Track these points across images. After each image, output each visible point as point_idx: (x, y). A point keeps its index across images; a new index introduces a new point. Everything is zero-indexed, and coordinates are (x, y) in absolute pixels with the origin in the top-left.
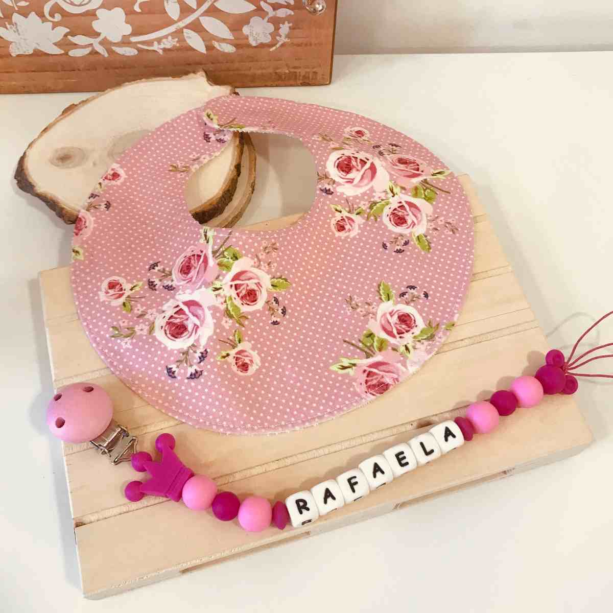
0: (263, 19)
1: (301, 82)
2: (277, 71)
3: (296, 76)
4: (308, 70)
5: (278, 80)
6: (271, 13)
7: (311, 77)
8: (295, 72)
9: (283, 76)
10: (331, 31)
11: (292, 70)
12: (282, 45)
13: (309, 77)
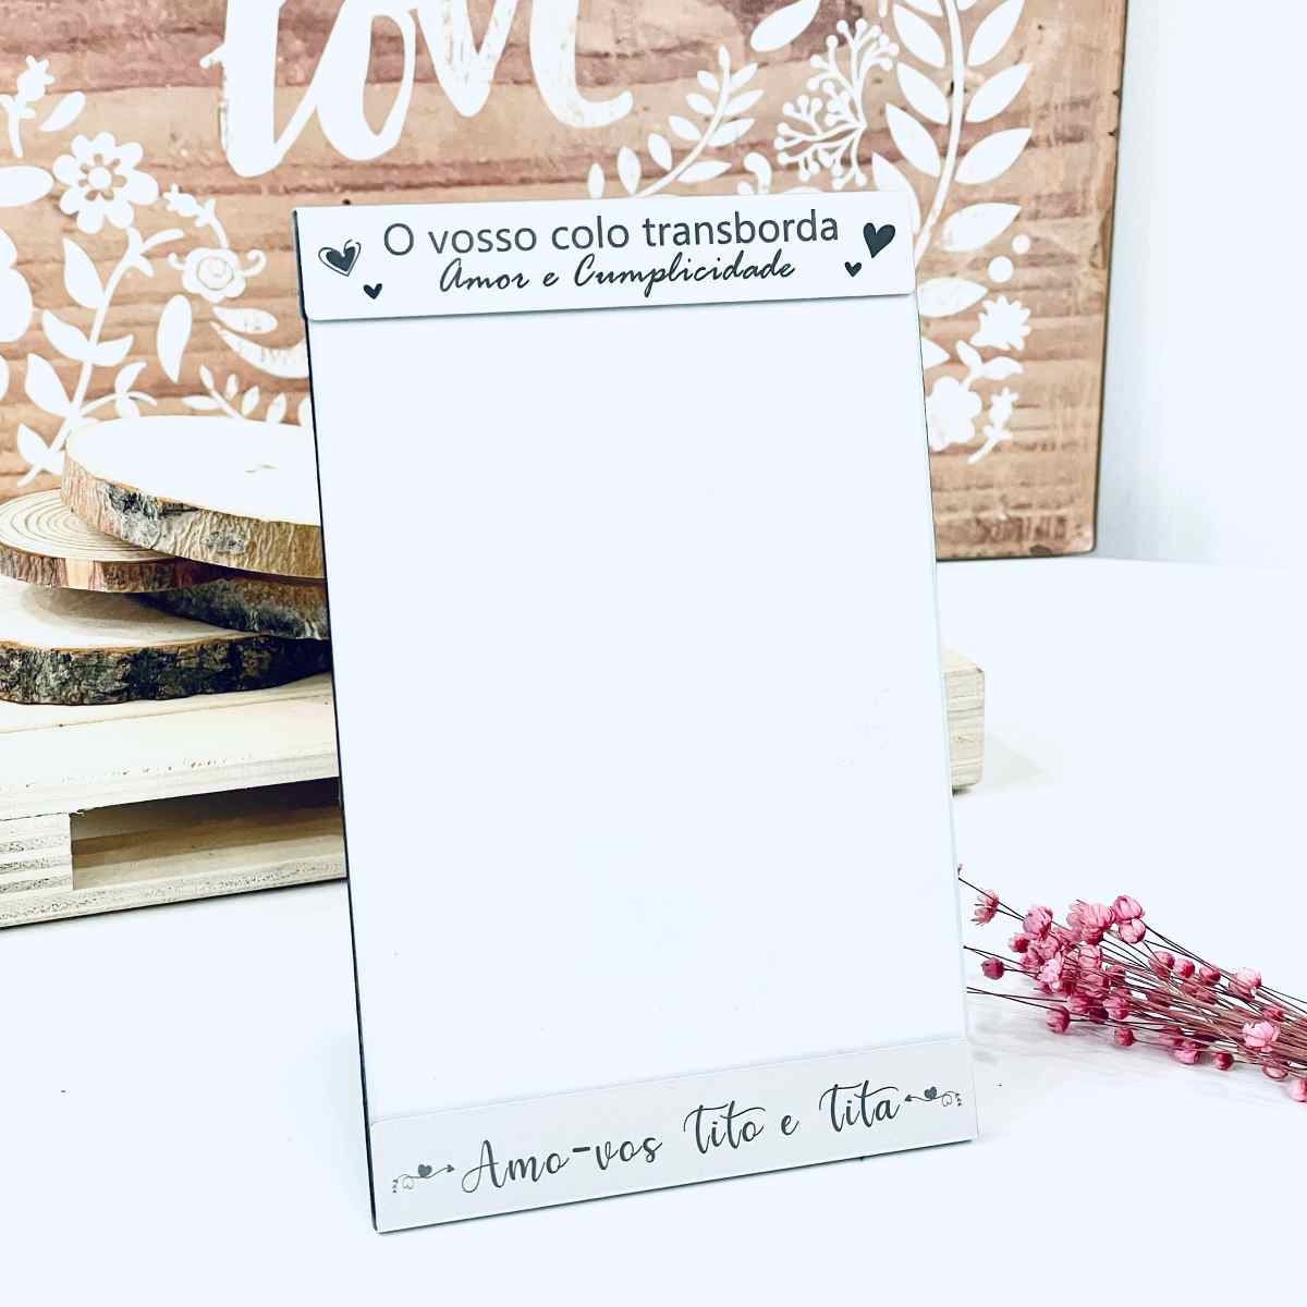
0: (961, 381)
1: (1032, 544)
2: (983, 515)
3: (1020, 527)
4: (1047, 513)
5: (982, 541)
6: (977, 369)
7: (1052, 533)
8: (1020, 520)
9: (994, 530)
10: (1095, 411)
11: (1013, 513)
12: (997, 449)
13: (1048, 534)
